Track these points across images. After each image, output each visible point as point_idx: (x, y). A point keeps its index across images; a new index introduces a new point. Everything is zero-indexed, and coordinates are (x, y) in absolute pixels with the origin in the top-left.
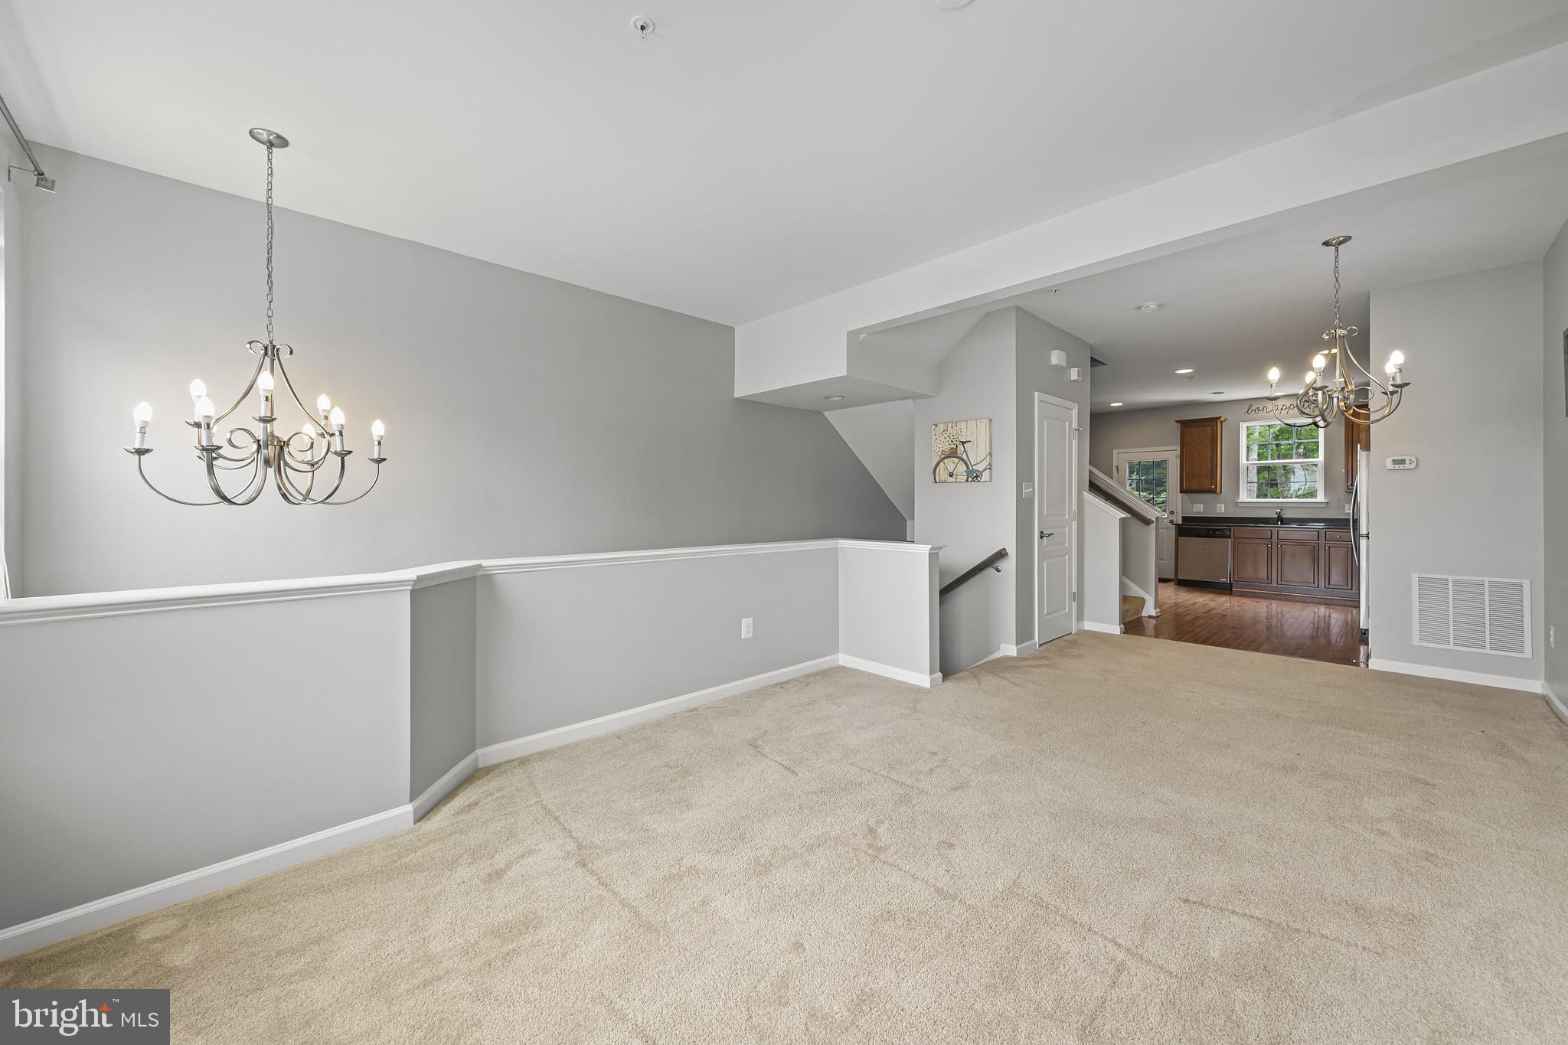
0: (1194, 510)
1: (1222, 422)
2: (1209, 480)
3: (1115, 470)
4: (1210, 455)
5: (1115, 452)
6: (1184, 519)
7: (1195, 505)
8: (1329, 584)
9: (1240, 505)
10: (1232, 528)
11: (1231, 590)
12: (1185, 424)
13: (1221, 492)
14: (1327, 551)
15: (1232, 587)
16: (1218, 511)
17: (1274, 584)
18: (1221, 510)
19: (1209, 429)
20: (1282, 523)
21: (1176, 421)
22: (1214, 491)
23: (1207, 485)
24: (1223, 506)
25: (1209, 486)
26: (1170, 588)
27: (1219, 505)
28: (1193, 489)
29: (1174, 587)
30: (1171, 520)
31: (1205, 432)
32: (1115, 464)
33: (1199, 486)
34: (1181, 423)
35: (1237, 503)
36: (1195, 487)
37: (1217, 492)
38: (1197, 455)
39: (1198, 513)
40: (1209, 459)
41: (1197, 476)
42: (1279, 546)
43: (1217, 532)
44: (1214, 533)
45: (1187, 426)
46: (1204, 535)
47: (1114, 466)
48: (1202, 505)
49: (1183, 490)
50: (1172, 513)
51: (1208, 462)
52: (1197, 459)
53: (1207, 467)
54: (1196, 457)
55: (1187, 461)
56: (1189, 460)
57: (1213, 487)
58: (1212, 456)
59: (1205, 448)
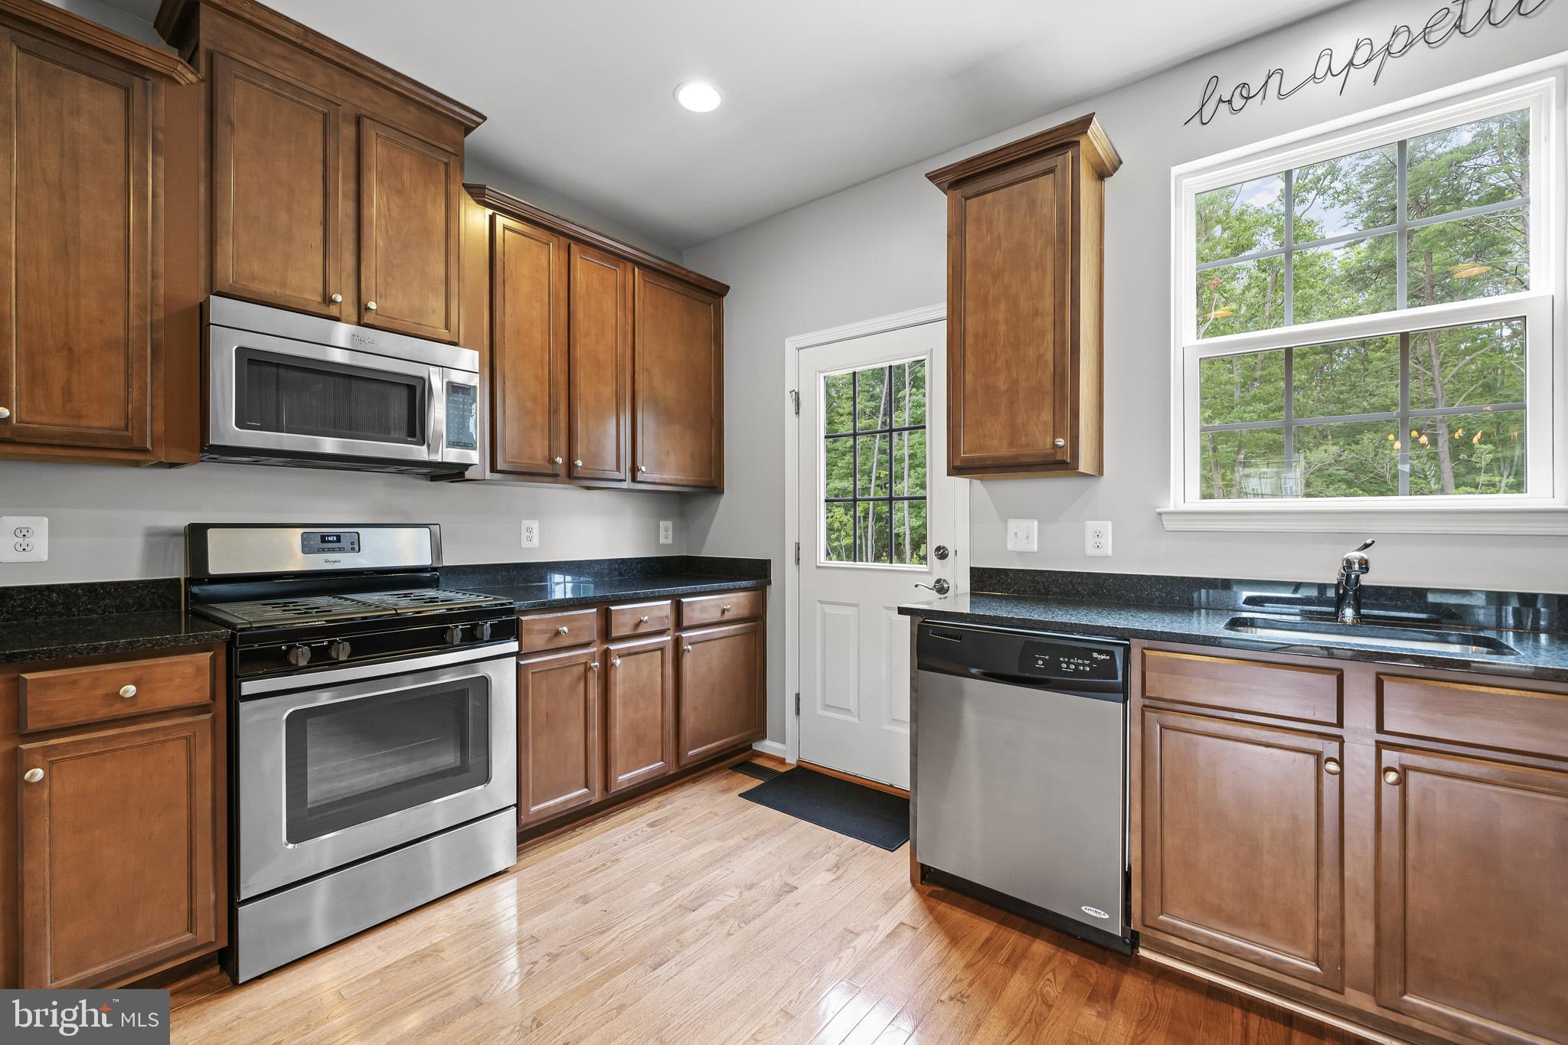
0: (1010, 546)
1: (1101, 174)
2: (1047, 416)
3: (790, 406)
4: (1048, 303)
5: (790, 345)
6: (984, 580)
7: (1013, 525)
9: (1169, 524)
10: (1137, 645)
11: (1131, 956)
12: (960, 179)
13: (1100, 471)
15: (1134, 949)
16: (1090, 550)
17: (1359, 1000)
18: (1100, 544)
19: (1046, 187)
21: (932, 177)
22: (1060, 463)
23: (1042, 439)
24: (1106, 528)
25: (1049, 440)
26: (886, 925)
27: (1091, 525)
28: (993, 458)
29: (909, 904)
30: (938, 581)
31: (1032, 203)
32: (790, 385)
33: (1011, 444)
34: (950, 178)
35: (1160, 514)
36: (999, 448)
37: (1081, 469)
38: (1003, 307)
39: (1021, 554)
40: (1049, 320)
41: (1012, 403)
42: (1392, 777)
43: (1068, 664)
44: (1053, 666)
45: (970, 189)
46: (1016, 673)
47: (787, 394)
48: (1036, 523)
49: (958, 463)
50: (942, 553)
51: (1042, 334)
52: (1002, 328)
53: (1040, 357)
54: (1001, 317)
55: (970, 340)
56: (976, 335)
57: (1060, 442)
58: (1059, 307)
59: (1034, 276)
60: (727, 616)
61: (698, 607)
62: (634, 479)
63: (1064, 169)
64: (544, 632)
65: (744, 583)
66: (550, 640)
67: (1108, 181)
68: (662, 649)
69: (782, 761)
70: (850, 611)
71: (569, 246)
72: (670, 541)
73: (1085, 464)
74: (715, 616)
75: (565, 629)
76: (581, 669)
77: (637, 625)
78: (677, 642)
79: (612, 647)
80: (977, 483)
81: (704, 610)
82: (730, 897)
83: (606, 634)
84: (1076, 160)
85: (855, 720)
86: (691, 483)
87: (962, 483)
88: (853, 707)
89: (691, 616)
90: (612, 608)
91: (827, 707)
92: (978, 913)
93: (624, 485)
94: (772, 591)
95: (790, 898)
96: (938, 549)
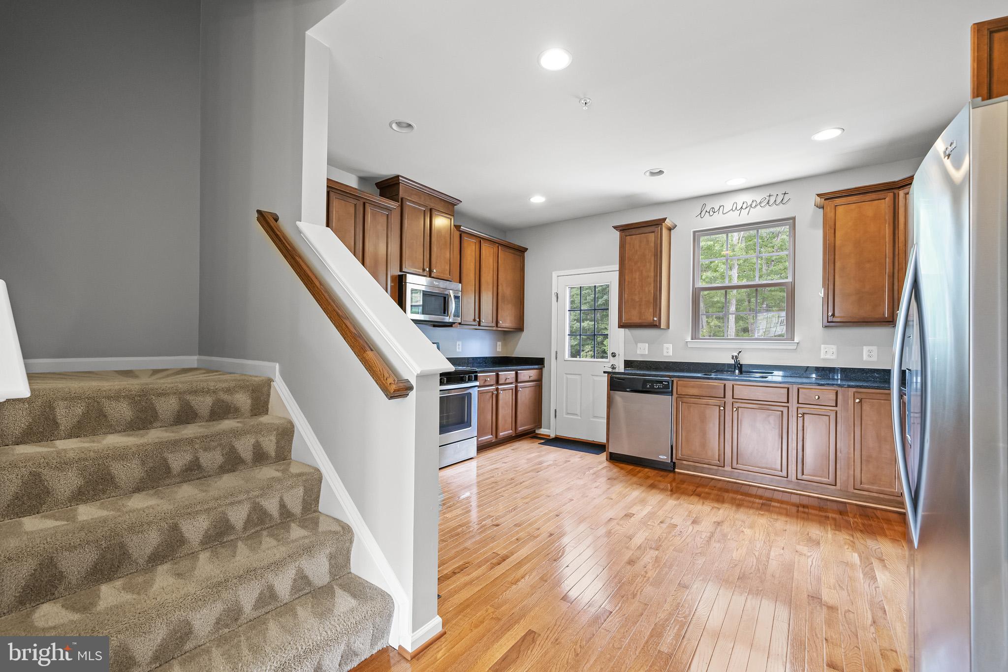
0: (638, 352)
1: (670, 229)
2: (651, 310)
3: (554, 298)
4: (652, 274)
5: (554, 275)
6: (628, 364)
7: (640, 345)
8: (803, 474)
9: (689, 346)
10: (675, 380)
11: (673, 471)
12: (624, 229)
13: (668, 327)
14: (800, 420)
15: (674, 468)
16: (665, 354)
17: (728, 468)
18: (668, 352)
19: (652, 237)
20: (741, 372)
21: (615, 227)
22: (655, 326)
23: (649, 317)
24: (670, 346)
25: (652, 318)
26: (600, 467)
27: (666, 345)
28: (634, 323)
29: (606, 464)
30: (612, 365)
31: (648, 241)
32: (554, 291)
33: (640, 319)
34: (621, 228)
35: (687, 342)
36: (636, 320)
37: (662, 328)
38: (638, 274)
39: (642, 355)
40: (652, 280)
41: (640, 305)
42: (735, 409)
43: (656, 386)
44: (652, 387)
45: (627, 233)
46: (641, 389)
47: (553, 293)
48: (647, 344)
49: (622, 324)
50: (614, 355)
51: (650, 284)
52: (637, 280)
53: (649, 291)
54: (637, 277)
55: (626, 283)
56: (629, 281)
57: (655, 319)
58: (655, 276)
59: (648, 264)
60: (532, 379)
61: (522, 374)
62: (497, 326)
63: (658, 232)
64: (483, 380)
65: (536, 367)
66: (484, 382)
67: (672, 231)
68: (512, 389)
69: (549, 436)
70: (578, 377)
71: (481, 241)
72: (500, 350)
73: (663, 325)
74: (527, 379)
75: (489, 379)
76: (491, 394)
77: (506, 380)
78: (516, 387)
79: (499, 387)
80: (627, 330)
81: (524, 376)
82: (551, 462)
83: (497, 382)
84: (661, 229)
85: (579, 418)
86: (512, 327)
87: (622, 330)
88: (578, 412)
89: (521, 378)
90: (499, 373)
91: (568, 414)
92: (628, 464)
93: (494, 328)
94: (545, 370)
95: (569, 463)
96: (612, 353)
